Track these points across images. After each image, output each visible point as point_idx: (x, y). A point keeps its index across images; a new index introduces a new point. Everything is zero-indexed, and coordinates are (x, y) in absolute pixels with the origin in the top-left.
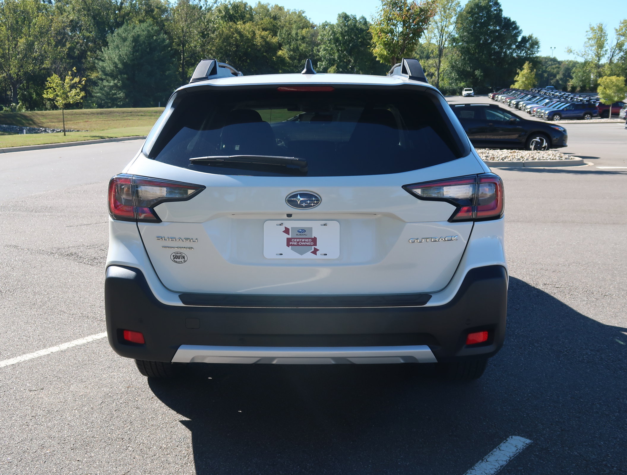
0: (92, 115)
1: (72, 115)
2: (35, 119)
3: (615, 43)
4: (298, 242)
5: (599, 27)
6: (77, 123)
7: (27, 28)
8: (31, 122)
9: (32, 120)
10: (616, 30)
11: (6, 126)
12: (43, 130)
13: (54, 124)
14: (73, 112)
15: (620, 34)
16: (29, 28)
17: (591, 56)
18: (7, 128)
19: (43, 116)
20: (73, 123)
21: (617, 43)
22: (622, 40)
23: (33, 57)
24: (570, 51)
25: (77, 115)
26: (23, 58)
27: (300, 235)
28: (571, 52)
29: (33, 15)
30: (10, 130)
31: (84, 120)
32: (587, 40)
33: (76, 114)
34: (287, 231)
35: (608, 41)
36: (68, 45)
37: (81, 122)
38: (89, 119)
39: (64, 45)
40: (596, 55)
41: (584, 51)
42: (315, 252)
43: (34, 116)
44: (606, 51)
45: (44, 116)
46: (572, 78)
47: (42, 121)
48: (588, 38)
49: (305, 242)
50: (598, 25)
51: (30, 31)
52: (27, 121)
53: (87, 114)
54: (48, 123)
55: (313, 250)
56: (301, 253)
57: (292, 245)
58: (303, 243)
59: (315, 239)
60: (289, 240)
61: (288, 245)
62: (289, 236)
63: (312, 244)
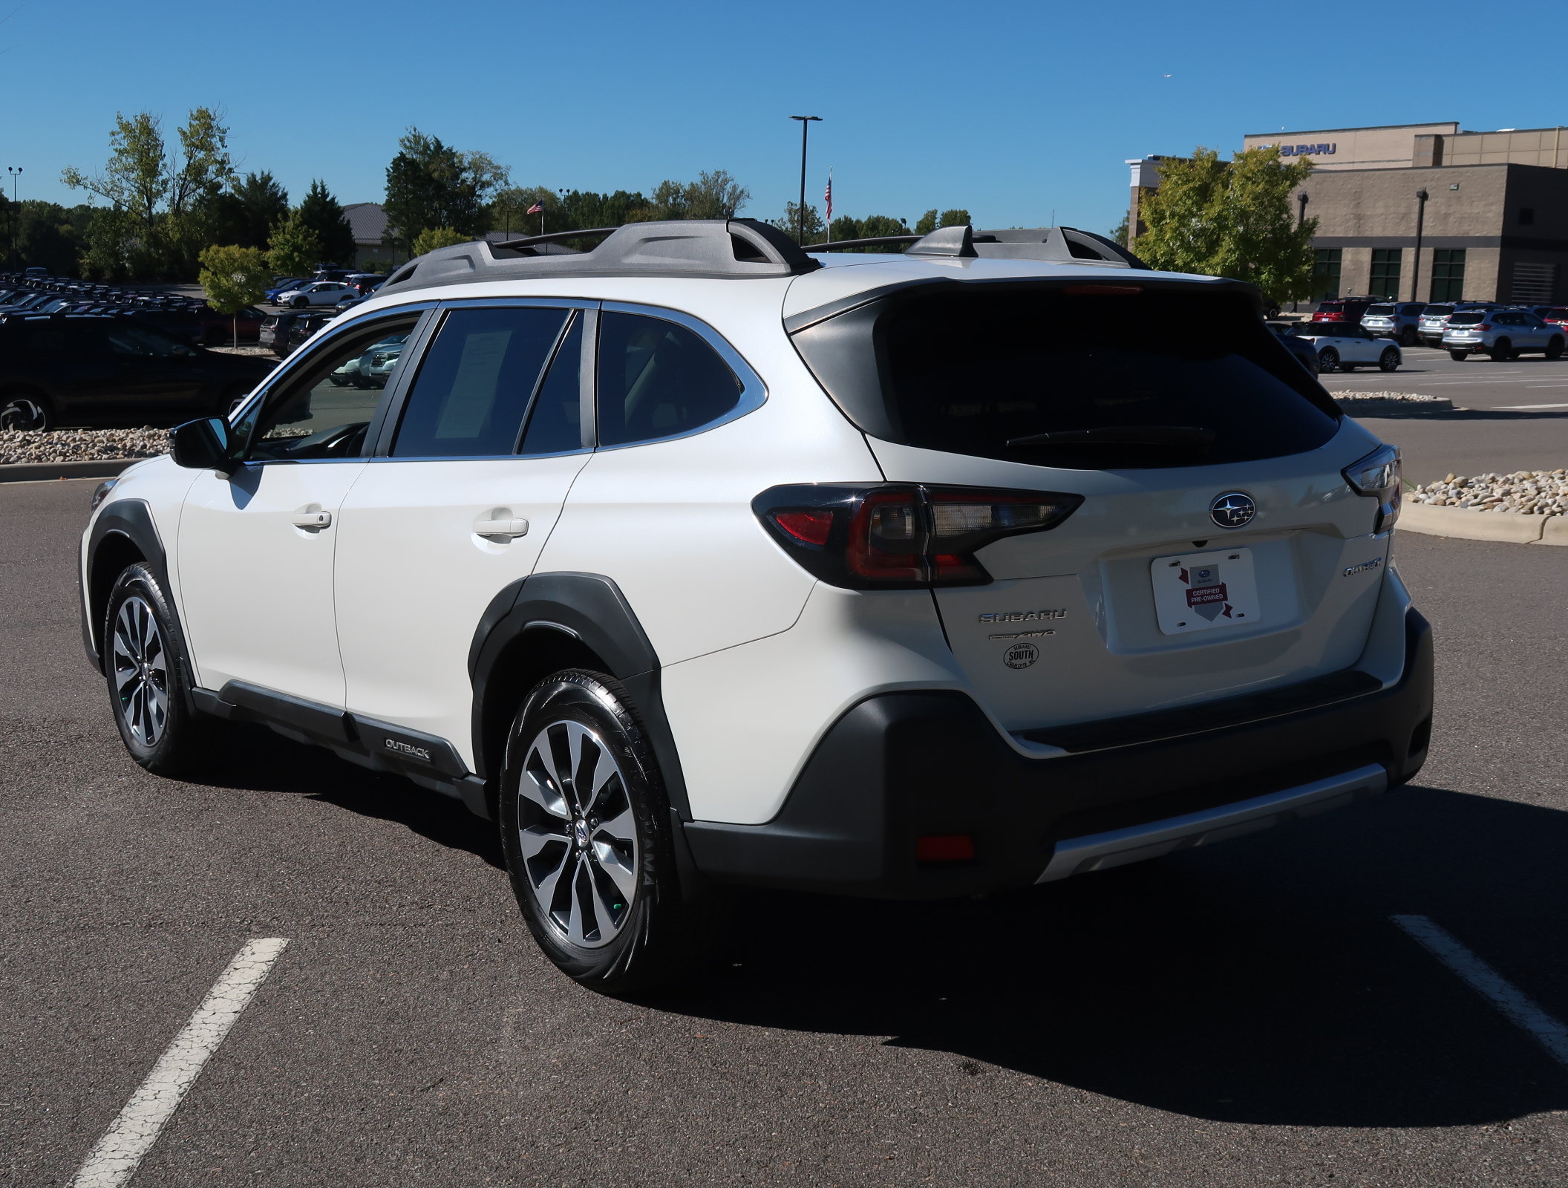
3: (182, 164)
4: (1202, 596)
5: (142, 124)
10: (184, 133)
15: (193, 145)
17: (129, 192)
21: (188, 165)
22: (200, 159)
24: (75, 180)
27: (1203, 581)
28: (78, 182)
32: (116, 155)
34: (1184, 577)
35: (167, 160)
40: (140, 192)
41: (108, 181)
42: (1227, 613)
44: (165, 182)
46: (88, 248)
48: (116, 150)
49: (1211, 594)
50: (139, 118)
55: (1224, 609)
56: (1211, 617)
57: (1195, 603)
58: (1210, 598)
59: (1224, 585)
60: (1189, 593)
61: (1190, 604)
62: (1189, 587)
63: (1221, 596)
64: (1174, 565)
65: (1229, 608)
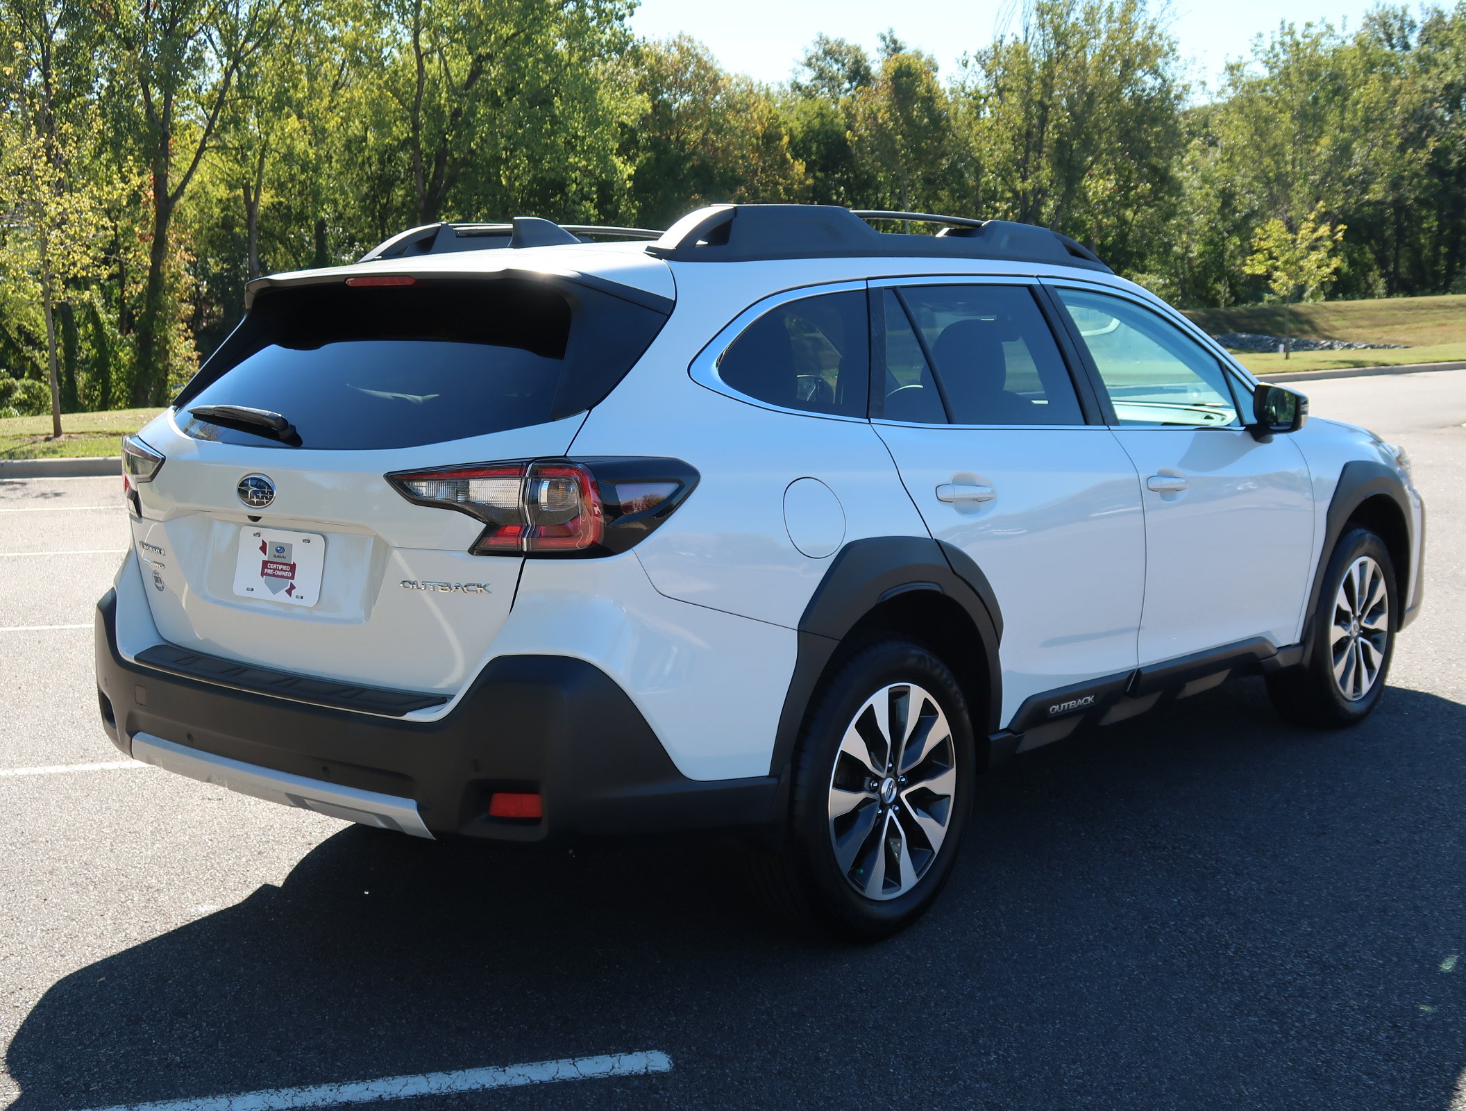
0: (1460, 309)
1: (1410, 309)
2: (1317, 321)
4: (274, 570)
6: (1417, 328)
7: (1337, 112)
8: (1307, 327)
9: (1310, 323)
11: (1249, 336)
12: (1326, 345)
13: (1360, 330)
14: (1412, 302)
16: (1342, 113)
18: (1249, 340)
19: (1338, 312)
20: (1407, 329)
23: (1347, 176)
25: (1422, 309)
26: (1323, 181)
27: (278, 557)
29: (1354, 80)
30: (1255, 346)
31: (1438, 322)
33: (1420, 307)
34: (263, 548)
36: (1432, 144)
37: (1426, 327)
38: (1449, 318)
39: (1423, 145)
42: (289, 592)
43: (1317, 313)
45: (1341, 312)
47: (1335, 323)
49: (282, 570)
51: (1343, 119)
52: (1300, 326)
53: (1448, 307)
54: (1347, 328)
55: (289, 587)
56: (275, 591)
57: (268, 574)
58: (280, 573)
59: (294, 565)
60: (265, 564)
61: (263, 574)
62: (266, 558)
63: (290, 574)
64: (258, 534)
65: (292, 587)
